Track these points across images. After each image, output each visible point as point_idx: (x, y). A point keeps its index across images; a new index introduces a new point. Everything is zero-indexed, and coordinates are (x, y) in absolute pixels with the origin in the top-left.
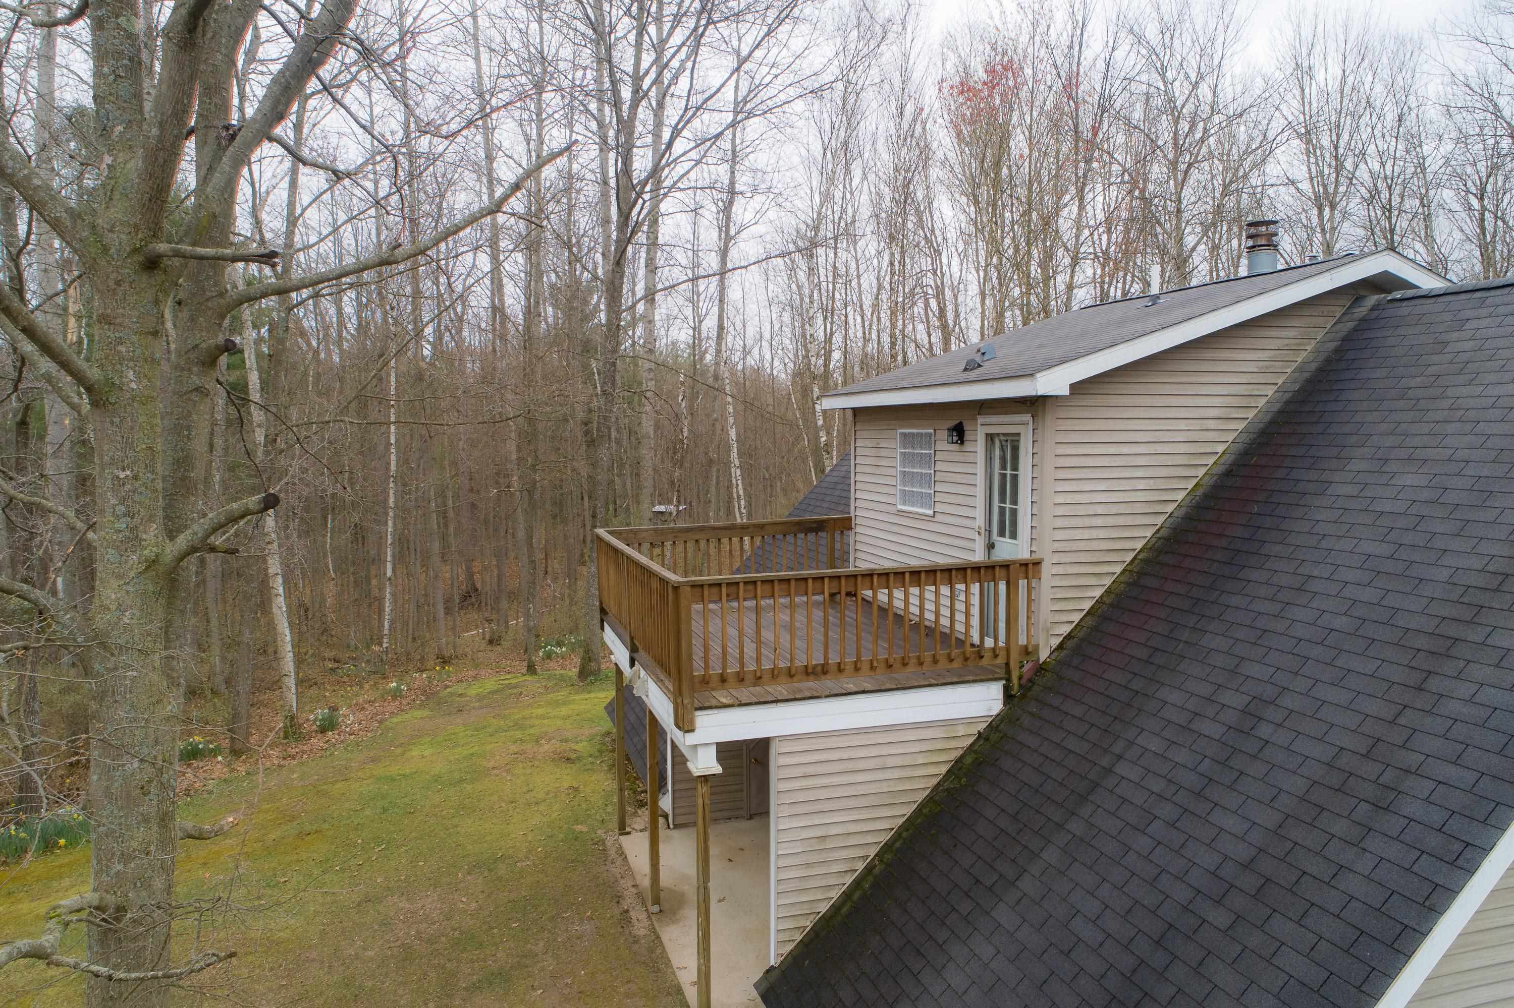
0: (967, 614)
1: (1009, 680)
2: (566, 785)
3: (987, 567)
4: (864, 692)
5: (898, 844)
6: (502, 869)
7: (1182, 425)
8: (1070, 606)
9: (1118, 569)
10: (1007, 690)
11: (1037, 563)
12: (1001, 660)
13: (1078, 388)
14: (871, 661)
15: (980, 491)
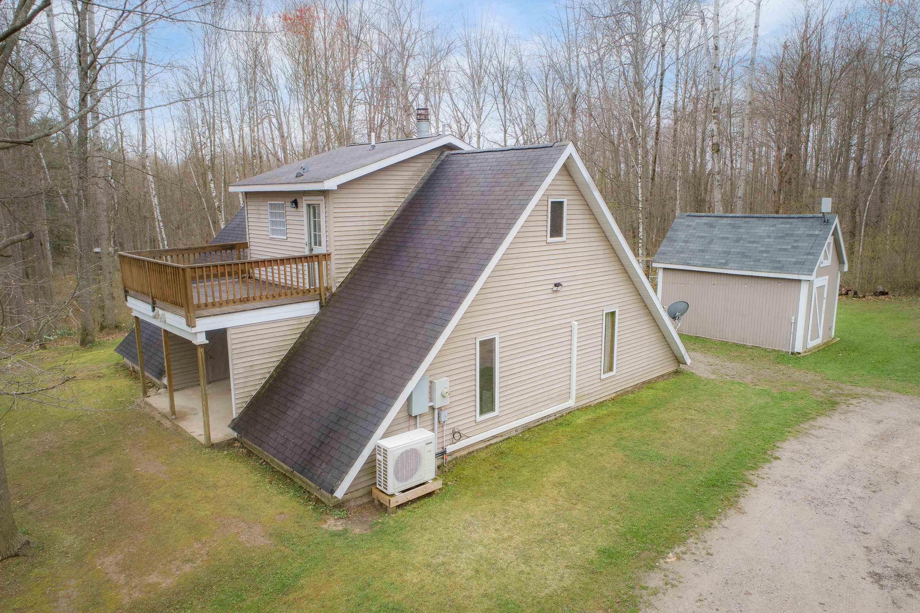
0: (304, 278)
1: (321, 300)
2: (104, 386)
3: (310, 257)
4: (264, 307)
5: (282, 365)
6: (85, 419)
7: (381, 200)
8: (343, 271)
9: (360, 256)
10: (320, 303)
11: (329, 255)
12: (318, 292)
13: (340, 187)
14: (267, 295)
15: (306, 228)
